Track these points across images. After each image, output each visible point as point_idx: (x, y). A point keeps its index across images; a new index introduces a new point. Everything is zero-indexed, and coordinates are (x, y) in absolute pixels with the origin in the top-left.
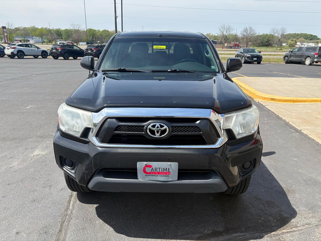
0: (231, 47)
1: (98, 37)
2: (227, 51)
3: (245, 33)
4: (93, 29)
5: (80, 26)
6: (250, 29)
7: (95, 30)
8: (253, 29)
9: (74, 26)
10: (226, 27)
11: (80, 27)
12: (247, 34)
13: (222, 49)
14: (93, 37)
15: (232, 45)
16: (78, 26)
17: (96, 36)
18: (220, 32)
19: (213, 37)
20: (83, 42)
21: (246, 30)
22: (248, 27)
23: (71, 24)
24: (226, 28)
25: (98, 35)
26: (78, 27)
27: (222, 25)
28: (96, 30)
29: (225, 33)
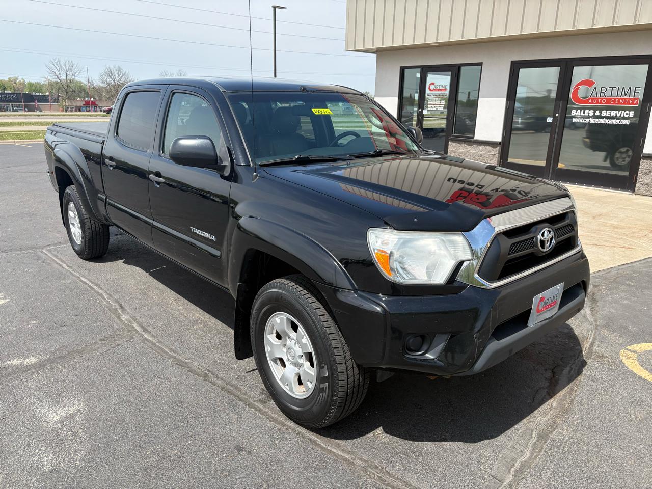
0: (79, 109)
2: (83, 117)
3: (109, 80)
6: (119, 72)
8: (124, 71)
10: (62, 64)
12: (114, 81)
13: (64, 113)
15: (81, 104)
18: (52, 75)
19: (27, 85)
21: (110, 73)
22: (112, 67)
24: (63, 67)
27: (53, 61)
29: (63, 77)
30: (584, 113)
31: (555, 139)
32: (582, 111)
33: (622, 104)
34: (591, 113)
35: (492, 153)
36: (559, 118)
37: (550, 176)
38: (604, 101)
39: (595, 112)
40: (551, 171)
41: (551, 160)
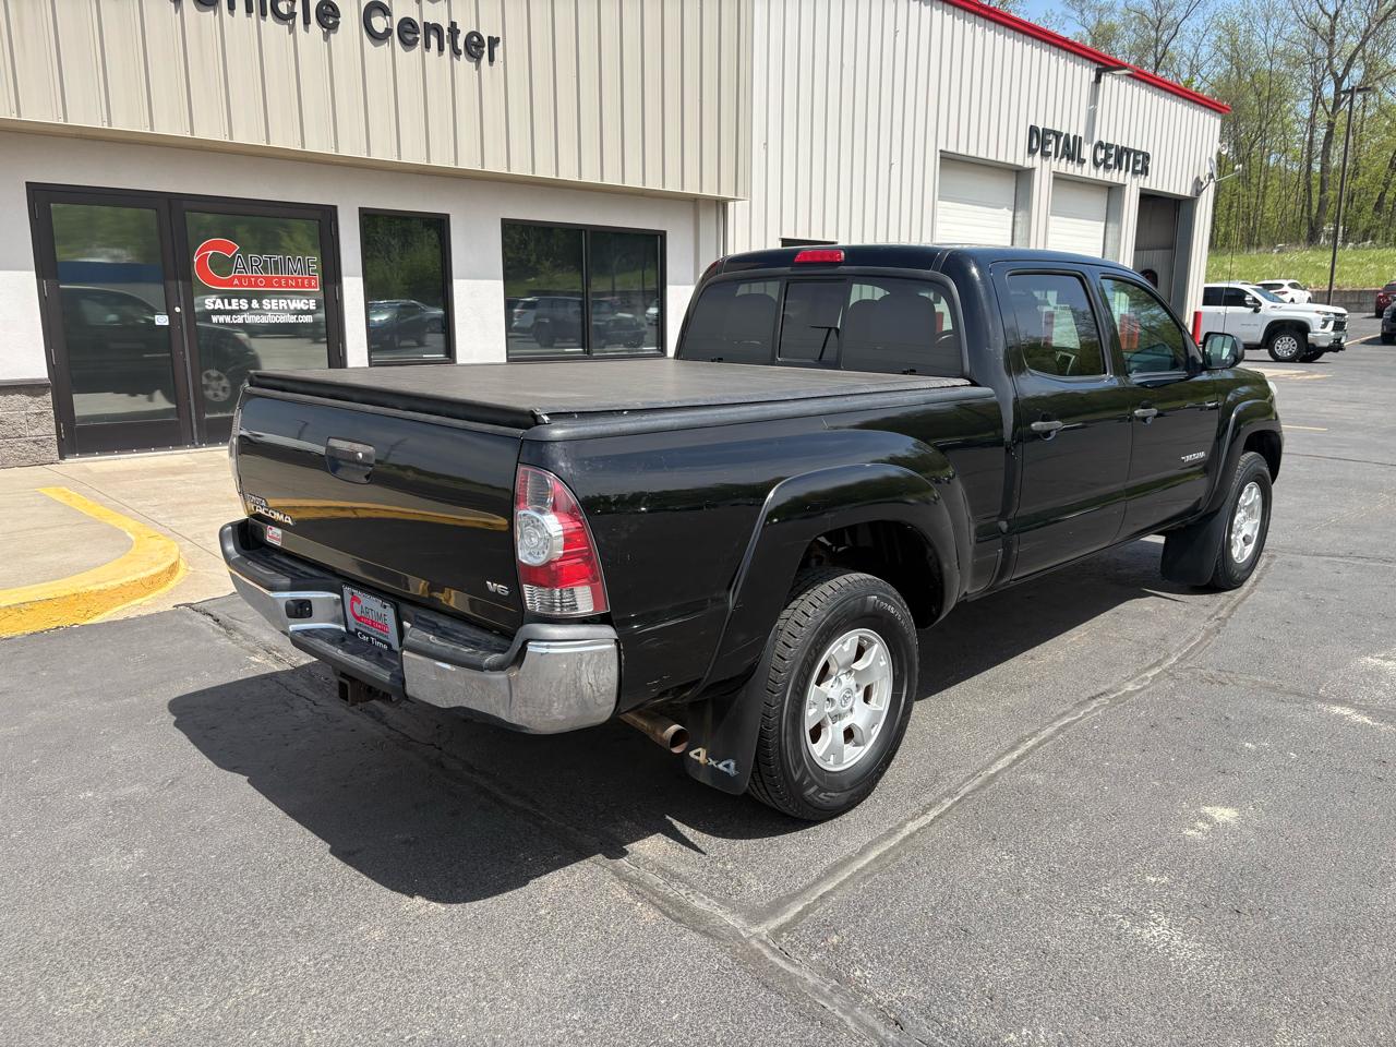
30: (230, 304)
31: (188, 359)
32: (226, 301)
33: (292, 286)
34: (244, 304)
35: (33, 409)
36: (183, 317)
37: (196, 437)
38: (261, 282)
39: (250, 303)
40: (195, 426)
41: (190, 405)
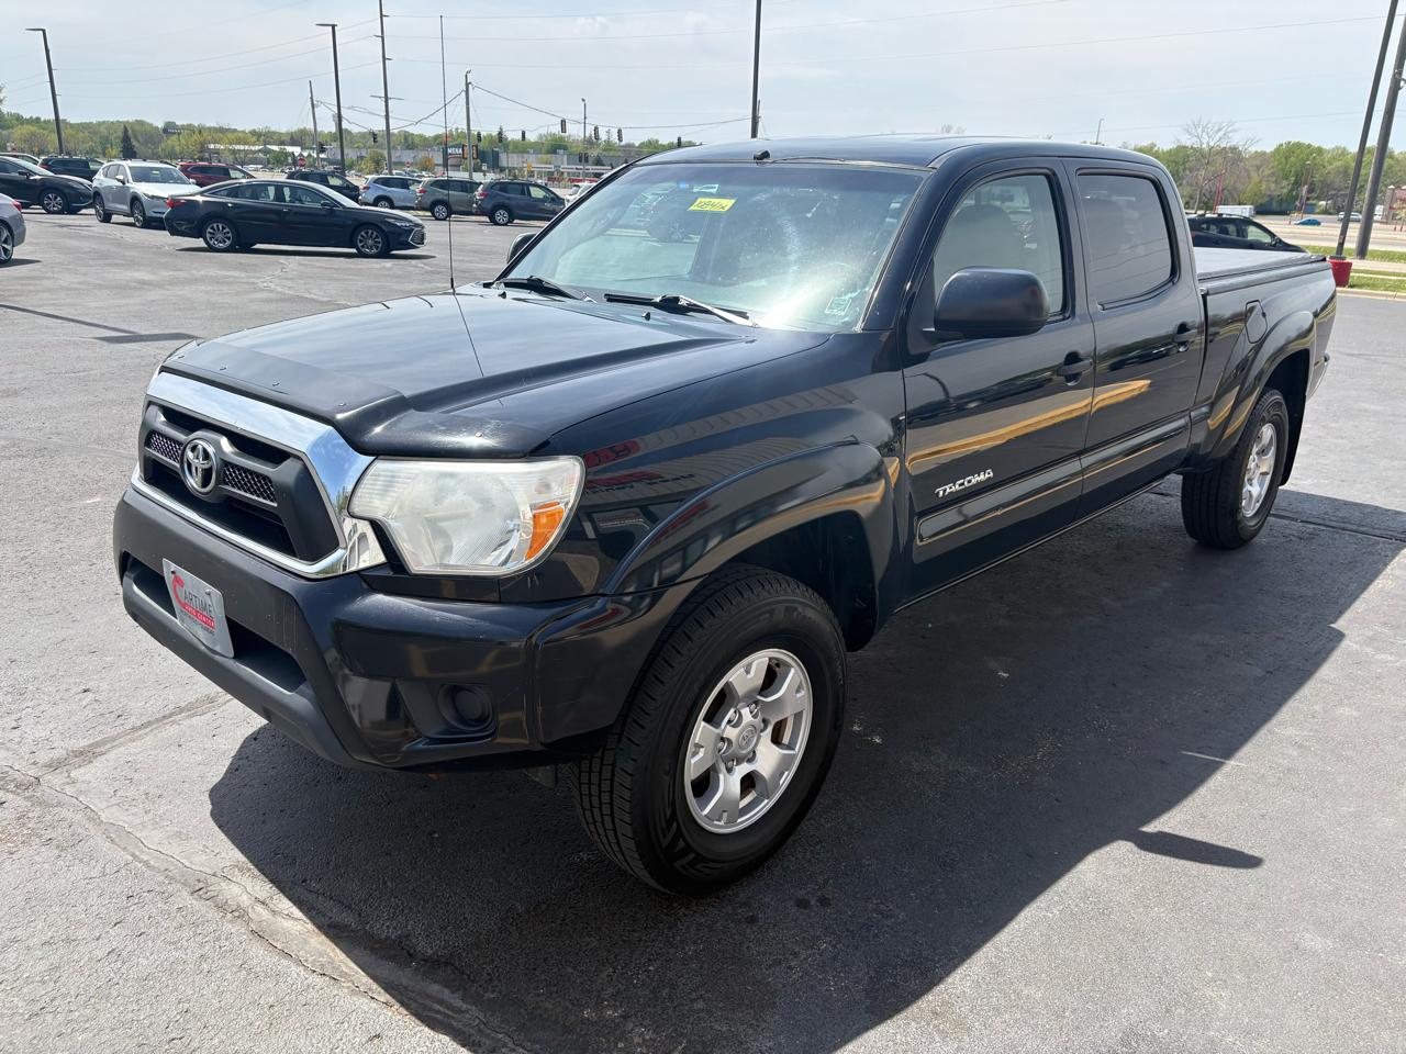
1: (1322, 182)
4: (1309, 146)
5: (1231, 132)
7: (1320, 151)
9: (1203, 131)
11: (1230, 135)
14: (1297, 184)
16: (1219, 130)
17: (1317, 178)
20: (1240, 204)
23: (1190, 123)
25: (1329, 173)
26: (1217, 137)
28: (1326, 146)
